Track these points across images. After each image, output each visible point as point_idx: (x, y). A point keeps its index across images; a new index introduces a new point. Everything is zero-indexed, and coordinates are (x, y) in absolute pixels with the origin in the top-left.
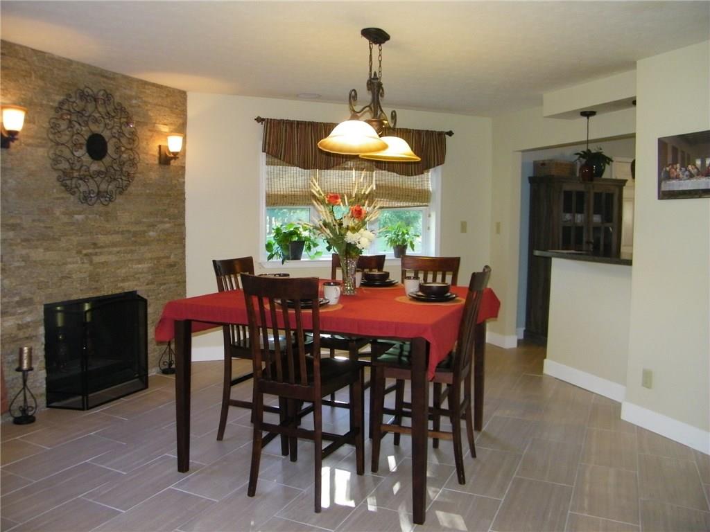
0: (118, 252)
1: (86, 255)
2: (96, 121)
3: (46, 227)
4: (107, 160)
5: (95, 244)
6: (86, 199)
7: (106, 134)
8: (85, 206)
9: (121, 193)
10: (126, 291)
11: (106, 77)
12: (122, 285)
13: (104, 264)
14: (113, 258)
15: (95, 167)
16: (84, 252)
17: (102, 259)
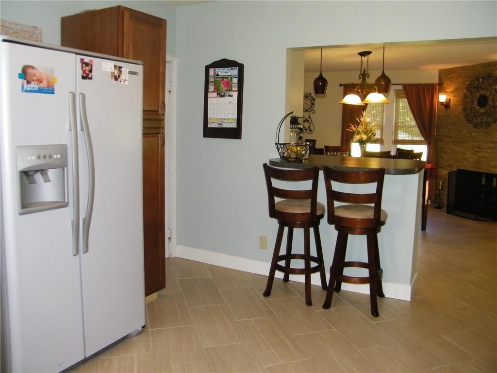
0: (491, 152)
1: (475, 152)
2: (484, 89)
3: (460, 138)
4: (488, 107)
5: (479, 147)
6: (476, 126)
7: (488, 94)
8: (476, 129)
9: (494, 123)
10: (493, 173)
11: (491, 66)
12: (491, 169)
13: (483, 157)
14: (488, 155)
15: (482, 110)
16: (474, 150)
17: (483, 154)
